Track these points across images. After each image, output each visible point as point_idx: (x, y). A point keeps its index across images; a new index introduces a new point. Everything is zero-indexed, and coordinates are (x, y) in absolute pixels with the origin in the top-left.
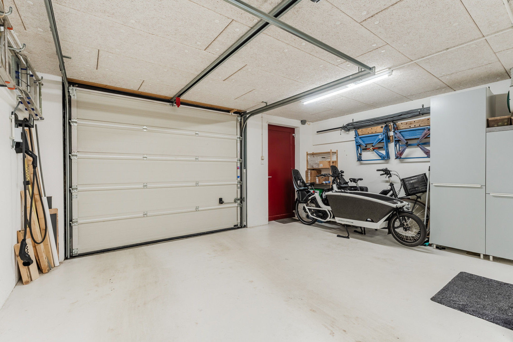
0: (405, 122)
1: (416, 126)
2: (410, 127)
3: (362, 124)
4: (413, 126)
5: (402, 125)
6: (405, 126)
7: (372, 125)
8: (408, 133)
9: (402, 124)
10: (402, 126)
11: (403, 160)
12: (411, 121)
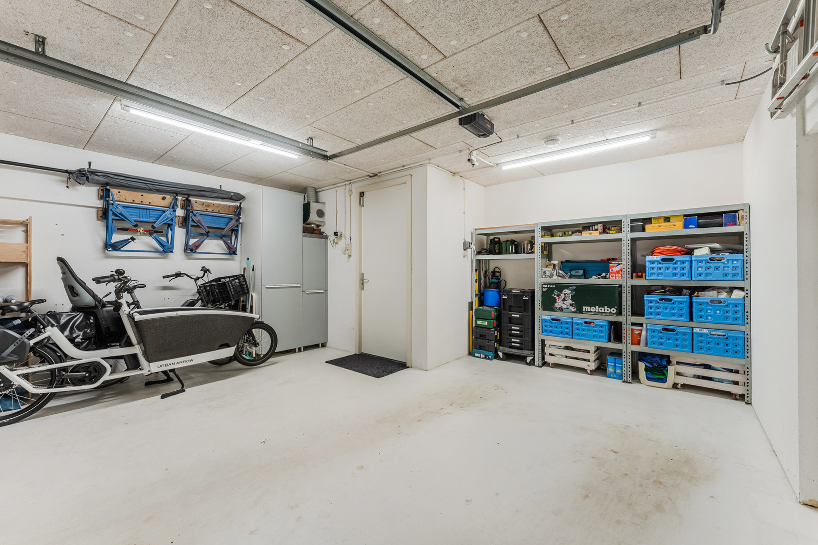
0: (201, 202)
1: (214, 211)
2: (207, 210)
3: (129, 183)
4: (211, 210)
5: (196, 204)
6: (200, 206)
7: (150, 190)
8: (209, 218)
9: (196, 202)
10: (196, 207)
11: (191, 255)
12: (209, 203)
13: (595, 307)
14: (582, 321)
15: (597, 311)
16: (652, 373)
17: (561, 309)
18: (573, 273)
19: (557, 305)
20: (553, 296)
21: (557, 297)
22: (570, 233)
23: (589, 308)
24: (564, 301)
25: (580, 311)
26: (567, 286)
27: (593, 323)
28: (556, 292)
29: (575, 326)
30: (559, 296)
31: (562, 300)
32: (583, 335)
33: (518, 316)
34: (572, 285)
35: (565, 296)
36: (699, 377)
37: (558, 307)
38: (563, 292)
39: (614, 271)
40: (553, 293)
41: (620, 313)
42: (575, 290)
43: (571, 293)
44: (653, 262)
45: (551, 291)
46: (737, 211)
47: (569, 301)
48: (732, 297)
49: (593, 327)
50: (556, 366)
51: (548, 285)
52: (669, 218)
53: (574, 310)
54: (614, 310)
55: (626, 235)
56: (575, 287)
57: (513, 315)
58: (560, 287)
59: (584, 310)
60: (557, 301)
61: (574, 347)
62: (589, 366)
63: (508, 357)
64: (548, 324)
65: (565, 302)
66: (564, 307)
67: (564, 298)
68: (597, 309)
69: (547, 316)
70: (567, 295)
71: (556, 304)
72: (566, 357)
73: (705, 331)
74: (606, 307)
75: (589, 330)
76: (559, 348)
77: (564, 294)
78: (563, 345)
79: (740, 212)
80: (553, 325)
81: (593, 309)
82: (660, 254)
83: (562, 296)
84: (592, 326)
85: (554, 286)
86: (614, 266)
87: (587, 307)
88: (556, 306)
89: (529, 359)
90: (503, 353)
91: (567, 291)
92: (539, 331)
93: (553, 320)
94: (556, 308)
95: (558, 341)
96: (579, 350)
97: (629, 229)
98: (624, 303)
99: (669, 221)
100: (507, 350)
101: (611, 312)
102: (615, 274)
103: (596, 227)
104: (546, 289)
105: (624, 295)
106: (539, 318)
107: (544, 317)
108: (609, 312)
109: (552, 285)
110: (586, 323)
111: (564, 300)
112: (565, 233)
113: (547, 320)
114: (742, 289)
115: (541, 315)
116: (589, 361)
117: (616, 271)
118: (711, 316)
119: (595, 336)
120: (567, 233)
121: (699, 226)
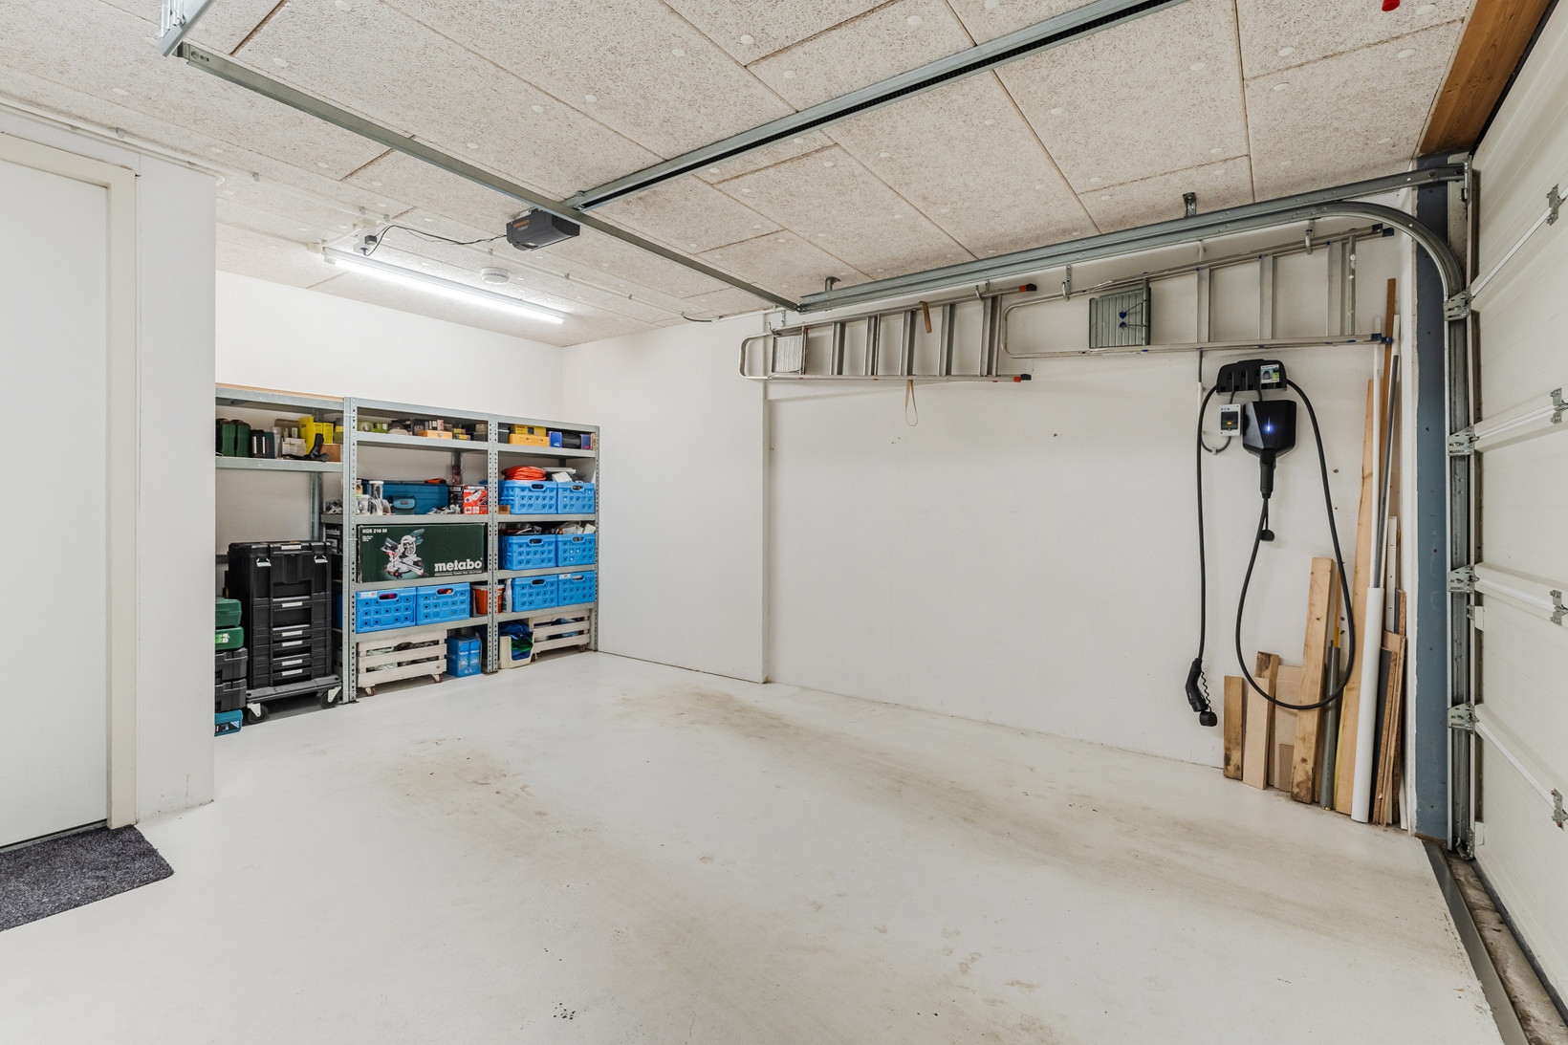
13: (453, 563)
14: (434, 590)
15: (456, 568)
16: (519, 647)
17: (398, 575)
18: (397, 503)
19: (390, 568)
20: (383, 549)
21: (390, 552)
22: (385, 427)
23: (444, 564)
24: (403, 558)
25: (430, 572)
26: (408, 529)
27: (452, 590)
28: (389, 542)
29: (422, 602)
30: (394, 548)
31: (400, 557)
32: (437, 615)
33: (300, 604)
34: (417, 526)
35: (406, 549)
36: (551, 638)
37: (393, 570)
38: (403, 542)
39: (471, 501)
40: (383, 544)
41: (485, 568)
42: (422, 536)
43: (415, 542)
44: (523, 489)
45: (379, 540)
46: (590, 433)
47: (413, 557)
48: (585, 532)
49: (451, 597)
50: (380, 688)
51: (373, 528)
52: (532, 428)
53: (419, 571)
54: (479, 564)
55: (493, 446)
56: (422, 531)
57: (284, 605)
58: (397, 532)
59: (436, 570)
60: (391, 559)
61: (414, 640)
62: (438, 667)
63: (274, 707)
64: (373, 608)
65: (405, 560)
66: (404, 568)
67: (404, 553)
68: (456, 565)
69: (370, 592)
70: (408, 546)
71: (389, 566)
72: (399, 664)
73: (569, 576)
74: (468, 560)
75: (446, 604)
76: (386, 650)
77: (404, 544)
78: (395, 643)
79: (592, 435)
80: (383, 608)
81: (450, 566)
82: (528, 477)
83: (401, 548)
84: (448, 597)
85: (385, 531)
86: (469, 494)
87: (440, 565)
88: (388, 569)
89: (332, 695)
90: (263, 703)
91: (409, 539)
92: (352, 627)
93: (382, 597)
94: (389, 573)
95: (386, 639)
96: (422, 645)
97: (497, 437)
98: (490, 552)
99: (533, 433)
100: (270, 692)
101: (475, 568)
102: (472, 506)
103: (434, 424)
104: (370, 538)
105: (490, 538)
106: (352, 600)
107: (364, 596)
108: (472, 568)
109: (382, 528)
110: (440, 592)
111: (404, 555)
112: (375, 426)
113: (371, 600)
114: (592, 523)
115: (356, 591)
116: (437, 658)
117: (474, 501)
118: (573, 557)
119: (454, 612)
120: (379, 426)
121: (564, 446)
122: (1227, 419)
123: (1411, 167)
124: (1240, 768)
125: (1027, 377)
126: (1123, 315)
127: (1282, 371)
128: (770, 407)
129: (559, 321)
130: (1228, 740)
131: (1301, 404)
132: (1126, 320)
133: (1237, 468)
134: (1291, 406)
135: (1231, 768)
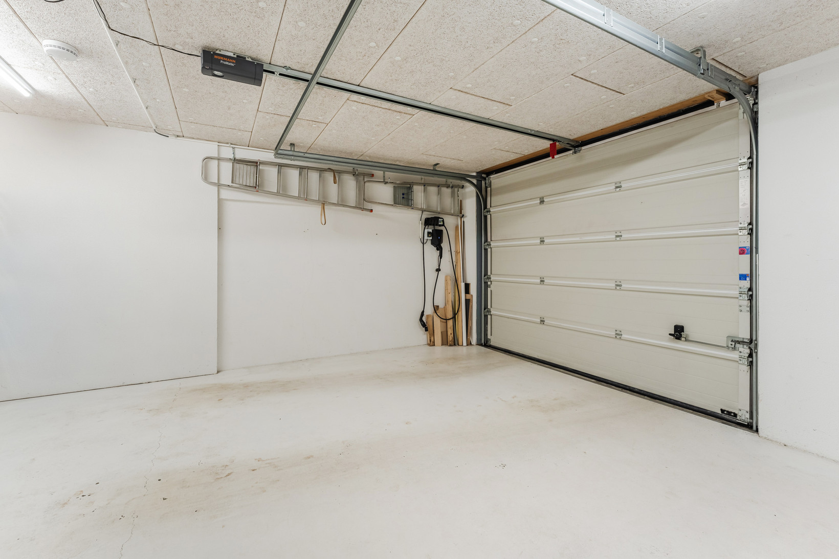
122: (429, 233)
123: (474, 174)
124: (434, 342)
125: (371, 211)
126: (403, 194)
127: (443, 221)
128: (220, 202)
129: (26, 94)
130: (430, 335)
131: (445, 231)
132: (404, 196)
133: (431, 250)
134: (442, 231)
135: (432, 343)
